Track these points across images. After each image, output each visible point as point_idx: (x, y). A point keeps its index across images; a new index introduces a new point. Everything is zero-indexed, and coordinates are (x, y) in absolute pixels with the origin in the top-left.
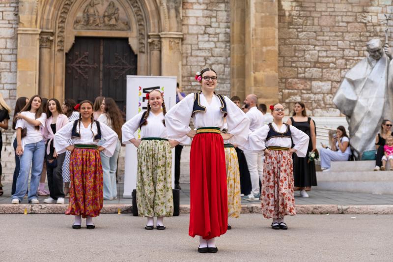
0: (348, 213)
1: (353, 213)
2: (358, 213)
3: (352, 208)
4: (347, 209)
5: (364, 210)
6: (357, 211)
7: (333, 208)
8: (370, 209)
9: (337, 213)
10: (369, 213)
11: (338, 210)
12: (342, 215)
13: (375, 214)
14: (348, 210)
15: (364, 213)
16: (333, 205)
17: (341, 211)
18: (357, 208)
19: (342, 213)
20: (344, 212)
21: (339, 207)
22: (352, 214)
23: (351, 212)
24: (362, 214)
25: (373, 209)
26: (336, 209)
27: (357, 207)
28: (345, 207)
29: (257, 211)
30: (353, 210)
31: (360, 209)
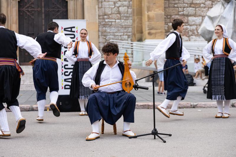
0: (198, 107)
1: (201, 107)
2: (204, 107)
3: (200, 104)
4: (197, 105)
5: (208, 105)
6: (204, 106)
7: (188, 104)
8: (212, 105)
9: (190, 108)
10: (211, 107)
11: (191, 105)
12: (194, 109)
13: (215, 107)
14: (198, 105)
15: (208, 107)
16: (188, 103)
17: (193, 106)
18: (203, 104)
19: (194, 107)
20: (195, 107)
21: (192, 103)
22: (200, 108)
23: (199, 106)
24: (207, 107)
25: (214, 105)
26: (189, 105)
27: (203, 103)
28: (195, 104)
29: (137, 107)
30: (201, 105)
31: (206, 105)
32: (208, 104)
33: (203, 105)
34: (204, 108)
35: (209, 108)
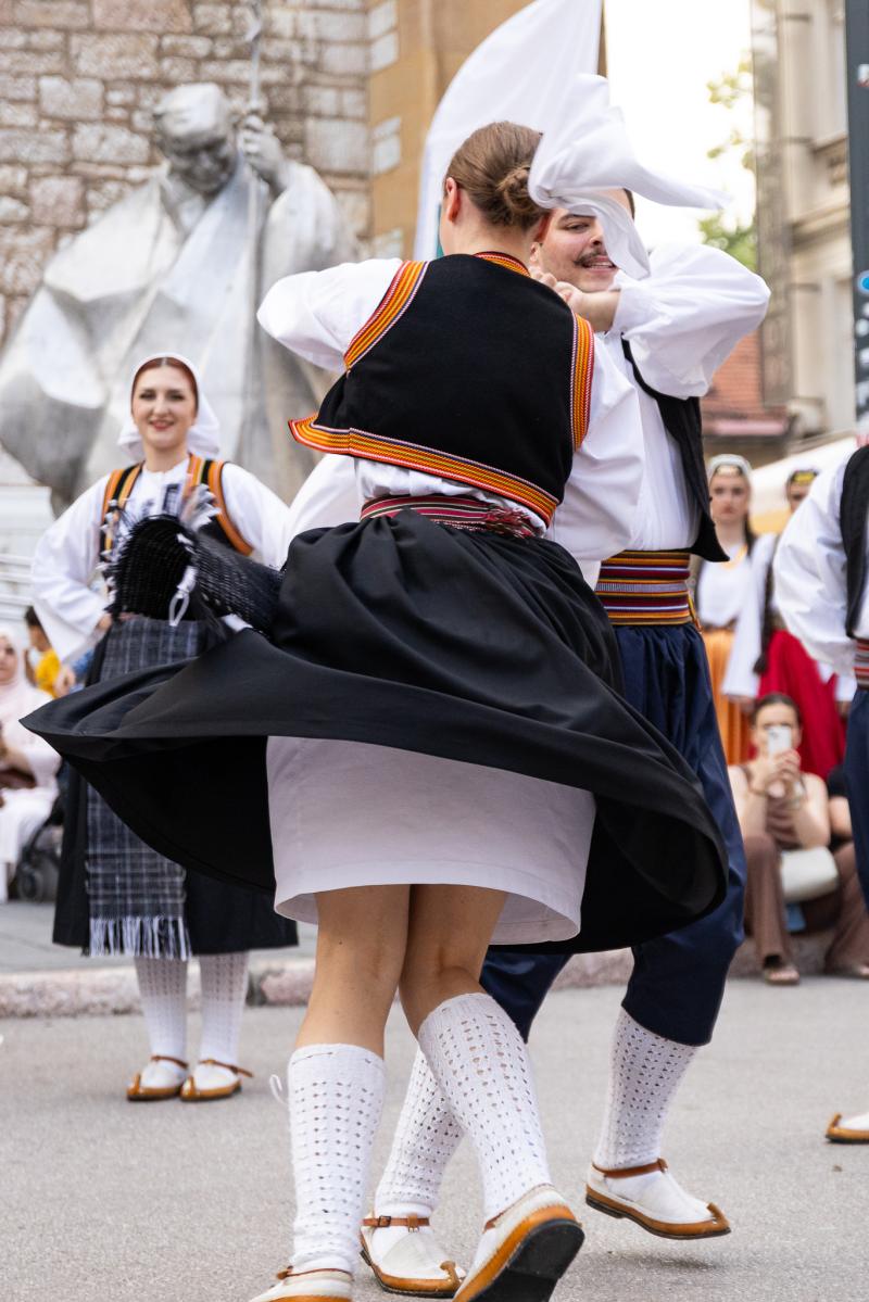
1: (4, 1014)
2: (29, 1015)
5: (63, 996)
6: (24, 1002)
8: (94, 990)
10: (84, 1011)
13: (116, 1012)
15: (58, 1012)
18: (22, 986)
24: (48, 1015)
25: (106, 991)
27: (22, 980)
30: (3, 1000)
31: (38, 992)
32: (60, 987)
33: (19, 992)
34: (29, 1023)
35: (66, 1015)
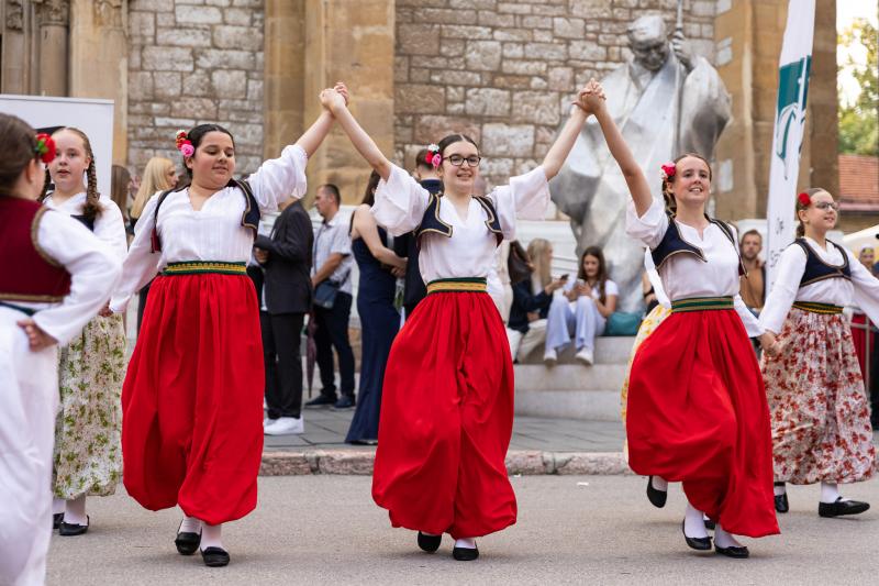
0: (570, 472)
1: (584, 472)
2: (595, 473)
3: (580, 458)
4: (567, 462)
6: (593, 467)
7: (530, 460)
9: (541, 474)
11: (545, 464)
12: (553, 477)
14: (571, 463)
15: (610, 472)
16: (531, 453)
17: (550, 468)
18: (592, 459)
19: (555, 472)
20: (560, 470)
21: (548, 456)
22: (581, 474)
23: (577, 469)
24: (605, 474)
26: (537, 463)
27: (592, 456)
28: (560, 457)
29: (330, 469)
30: (583, 465)
31: (599, 462)
32: (610, 460)
33: (591, 462)
34: (595, 476)
35: (613, 474)
